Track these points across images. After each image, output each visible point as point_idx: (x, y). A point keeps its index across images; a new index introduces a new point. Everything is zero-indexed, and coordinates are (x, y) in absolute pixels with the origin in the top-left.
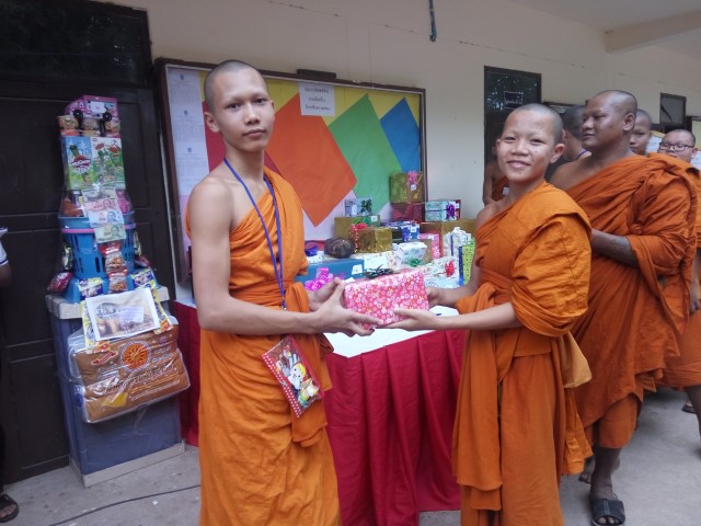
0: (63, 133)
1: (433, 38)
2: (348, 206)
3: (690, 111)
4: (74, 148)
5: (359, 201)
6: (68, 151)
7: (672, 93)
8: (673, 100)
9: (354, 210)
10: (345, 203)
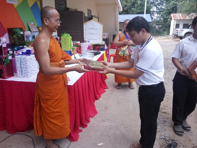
3: (92, 15)
5: (31, 36)
7: (89, 9)
8: (89, 11)
9: (31, 39)
10: (26, 36)
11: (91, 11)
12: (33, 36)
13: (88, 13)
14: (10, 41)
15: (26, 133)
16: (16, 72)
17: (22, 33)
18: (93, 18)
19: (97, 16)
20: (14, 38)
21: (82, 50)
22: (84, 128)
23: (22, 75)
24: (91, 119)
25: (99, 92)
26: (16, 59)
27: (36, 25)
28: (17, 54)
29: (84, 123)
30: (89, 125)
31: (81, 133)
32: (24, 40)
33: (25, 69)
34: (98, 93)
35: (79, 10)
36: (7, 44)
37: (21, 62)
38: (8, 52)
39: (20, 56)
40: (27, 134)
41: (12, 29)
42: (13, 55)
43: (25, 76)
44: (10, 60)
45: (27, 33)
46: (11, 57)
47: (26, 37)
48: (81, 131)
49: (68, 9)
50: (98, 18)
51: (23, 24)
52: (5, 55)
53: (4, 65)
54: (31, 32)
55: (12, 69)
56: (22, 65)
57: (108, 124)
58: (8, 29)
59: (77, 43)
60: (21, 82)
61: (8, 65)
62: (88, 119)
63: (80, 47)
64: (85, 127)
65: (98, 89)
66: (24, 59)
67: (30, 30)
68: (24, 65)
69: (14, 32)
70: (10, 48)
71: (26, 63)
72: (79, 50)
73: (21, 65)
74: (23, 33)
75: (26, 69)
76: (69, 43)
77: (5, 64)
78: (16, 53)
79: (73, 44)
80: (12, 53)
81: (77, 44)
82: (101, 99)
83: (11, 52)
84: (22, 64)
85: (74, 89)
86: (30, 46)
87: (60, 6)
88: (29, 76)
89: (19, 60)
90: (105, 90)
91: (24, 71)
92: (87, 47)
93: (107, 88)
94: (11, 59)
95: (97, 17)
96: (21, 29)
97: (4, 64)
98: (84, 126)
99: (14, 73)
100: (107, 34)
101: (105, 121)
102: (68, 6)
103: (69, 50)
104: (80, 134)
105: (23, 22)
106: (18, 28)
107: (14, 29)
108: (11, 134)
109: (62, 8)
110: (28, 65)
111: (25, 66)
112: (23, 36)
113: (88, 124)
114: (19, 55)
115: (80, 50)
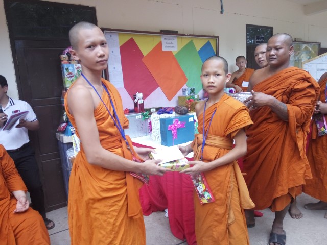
0: (62, 63)
1: (222, 12)
2: (184, 91)
4: (67, 69)
5: (189, 89)
6: (65, 70)
9: (187, 93)
38: (149, 109)
83: (153, 110)
87: (257, 41)
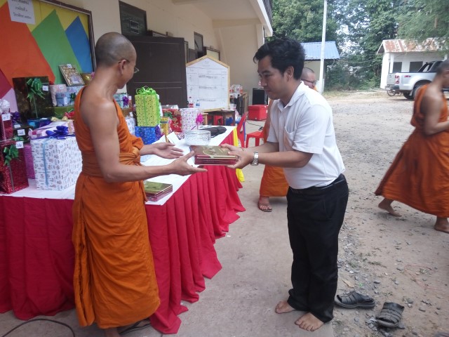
2: (60, 98)
5: (68, 95)
7: (198, 32)
8: (199, 37)
9: (66, 101)
10: (56, 96)
11: (202, 37)
12: (71, 95)
13: (195, 42)
14: (19, 108)
15: (59, 317)
16: (34, 178)
17: (46, 88)
18: (208, 52)
19: (215, 48)
20: (28, 99)
21: (184, 124)
22: (191, 302)
23: (47, 183)
24: (207, 282)
25: (225, 219)
26: (34, 148)
27: (79, 70)
28: (35, 136)
29: (191, 292)
30: (202, 295)
31: (186, 314)
32: (52, 105)
33: (53, 170)
34: (221, 222)
35: (176, 35)
36: (11, 113)
37: (44, 154)
38: (15, 132)
39: (42, 141)
40: (59, 320)
41: (24, 80)
42: (26, 140)
43: (54, 186)
44: (20, 150)
45: (59, 88)
46: (21, 143)
47: (57, 98)
48: (185, 310)
49: (151, 33)
50: (219, 53)
51: (49, 69)
52: (7, 138)
53: (6, 162)
54: (67, 85)
55: (23, 171)
56: (47, 161)
57: (247, 293)
58: (15, 80)
59: (172, 108)
60: (46, 200)
61: (14, 161)
62: (200, 282)
63: (179, 118)
64: (193, 300)
65: (222, 213)
66: (51, 146)
67: (64, 81)
68: (51, 160)
69: (29, 86)
70: (19, 123)
71: (56, 157)
72: (176, 125)
73: (44, 160)
74: (49, 88)
75: (56, 170)
76: (155, 109)
77: (8, 160)
78: (34, 133)
79: (164, 112)
80: (24, 134)
81: (173, 111)
82: (228, 236)
83: (21, 132)
84: (46, 158)
85: (167, 213)
86: (65, 118)
87: (132, 27)
88: (63, 186)
89: (40, 149)
90: (239, 214)
91: (51, 174)
92: (195, 117)
93: (243, 210)
94: (22, 147)
95: (215, 51)
96: (44, 80)
97: (5, 159)
98: (192, 298)
99: (29, 180)
100: (239, 87)
101: (238, 286)
102: (150, 27)
103: (155, 125)
104: (182, 316)
105: (48, 64)
106: (38, 78)
107: (28, 79)
108: (24, 322)
109: (137, 31)
110: (60, 160)
111: (53, 164)
112: (48, 95)
113: (199, 294)
114: (39, 137)
115: (180, 125)
